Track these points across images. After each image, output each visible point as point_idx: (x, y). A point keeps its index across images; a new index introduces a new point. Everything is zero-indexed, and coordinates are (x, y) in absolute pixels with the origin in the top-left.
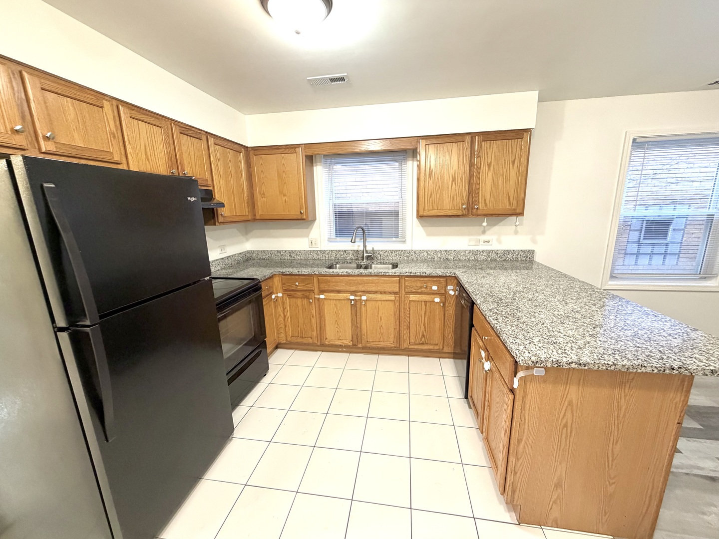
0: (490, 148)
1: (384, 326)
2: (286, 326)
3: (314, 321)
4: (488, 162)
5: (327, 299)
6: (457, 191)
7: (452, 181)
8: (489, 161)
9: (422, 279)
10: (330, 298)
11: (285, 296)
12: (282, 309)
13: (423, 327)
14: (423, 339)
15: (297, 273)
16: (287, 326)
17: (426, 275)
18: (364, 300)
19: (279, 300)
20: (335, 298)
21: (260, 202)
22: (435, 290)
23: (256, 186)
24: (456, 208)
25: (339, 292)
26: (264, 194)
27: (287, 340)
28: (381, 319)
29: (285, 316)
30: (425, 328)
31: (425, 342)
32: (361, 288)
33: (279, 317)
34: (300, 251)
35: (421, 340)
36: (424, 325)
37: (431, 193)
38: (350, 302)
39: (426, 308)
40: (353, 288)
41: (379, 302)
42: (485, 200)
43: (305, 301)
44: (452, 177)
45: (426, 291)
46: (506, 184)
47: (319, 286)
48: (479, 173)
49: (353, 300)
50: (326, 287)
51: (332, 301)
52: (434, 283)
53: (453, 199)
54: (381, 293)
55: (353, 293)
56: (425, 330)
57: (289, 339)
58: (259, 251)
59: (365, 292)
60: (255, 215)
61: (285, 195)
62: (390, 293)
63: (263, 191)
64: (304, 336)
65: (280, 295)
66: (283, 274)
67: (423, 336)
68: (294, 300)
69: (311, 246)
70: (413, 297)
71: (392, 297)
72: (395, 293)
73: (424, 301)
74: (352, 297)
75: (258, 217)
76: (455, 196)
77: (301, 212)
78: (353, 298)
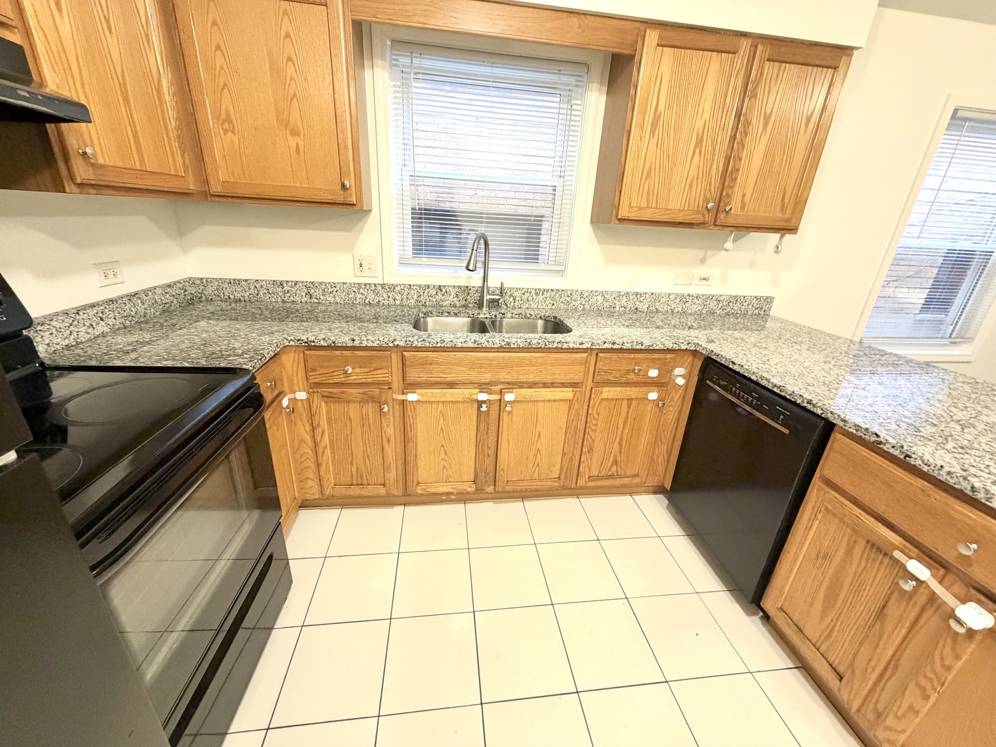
0: (776, 80)
1: (543, 450)
2: (319, 465)
3: (390, 450)
4: (765, 112)
5: (424, 402)
6: (701, 171)
7: (695, 145)
8: (768, 111)
9: (632, 356)
10: (432, 399)
11: (317, 399)
12: (308, 428)
13: (616, 446)
14: (614, 469)
15: (350, 344)
16: (324, 466)
17: (643, 347)
18: (509, 402)
19: (301, 408)
20: (442, 399)
21: (219, 144)
22: (654, 378)
23: (202, 93)
24: (691, 208)
25: (451, 385)
26: (228, 120)
27: (322, 493)
28: (539, 436)
29: (316, 444)
30: (620, 448)
31: (617, 472)
32: (504, 376)
33: (300, 444)
34: (334, 285)
35: (610, 470)
36: (620, 443)
37: (650, 169)
38: (475, 405)
39: (628, 412)
40: (487, 377)
41: (541, 405)
42: (744, 196)
43: (370, 408)
44: (698, 135)
45: (635, 380)
46: (785, 166)
47: (404, 373)
48: (746, 135)
49: (484, 402)
50: (422, 375)
51: (435, 406)
52: (653, 363)
53: (691, 187)
54: (545, 385)
55: (484, 386)
56: (620, 452)
57: (328, 491)
58: (222, 281)
59: (513, 385)
60: (207, 182)
61: (295, 133)
62: (563, 385)
63: (227, 110)
64: (365, 482)
65: (302, 395)
66: (309, 346)
67: (615, 462)
68: (338, 408)
69: (360, 274)
70: (608, 392)
71: (567, 393)
72: (574, 385)
73: (628, 399)
74: (483, 397)
75: (216, 188)
76: (695, 181)
77: (343, 185)
78: (485, 399)
